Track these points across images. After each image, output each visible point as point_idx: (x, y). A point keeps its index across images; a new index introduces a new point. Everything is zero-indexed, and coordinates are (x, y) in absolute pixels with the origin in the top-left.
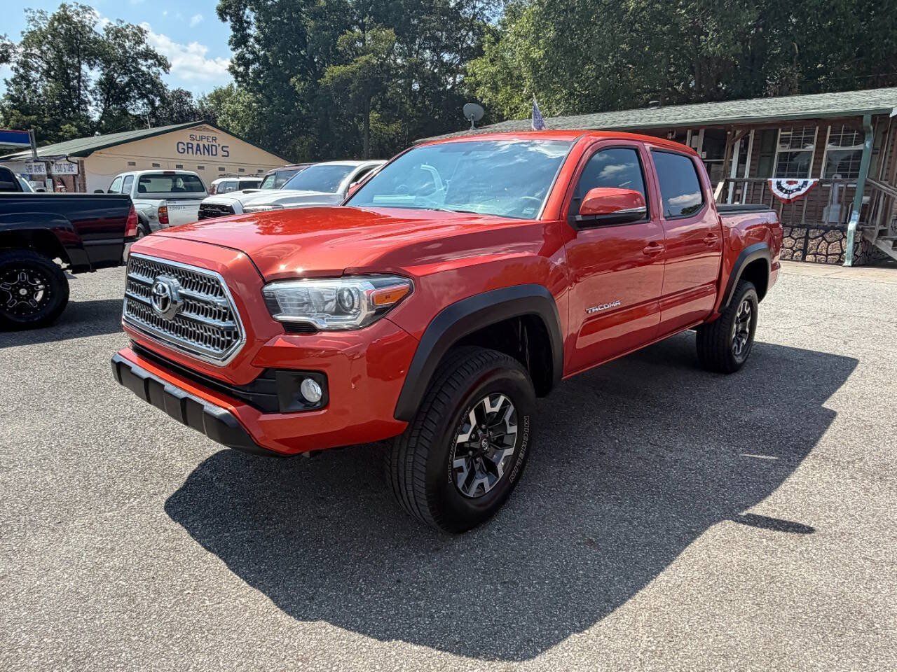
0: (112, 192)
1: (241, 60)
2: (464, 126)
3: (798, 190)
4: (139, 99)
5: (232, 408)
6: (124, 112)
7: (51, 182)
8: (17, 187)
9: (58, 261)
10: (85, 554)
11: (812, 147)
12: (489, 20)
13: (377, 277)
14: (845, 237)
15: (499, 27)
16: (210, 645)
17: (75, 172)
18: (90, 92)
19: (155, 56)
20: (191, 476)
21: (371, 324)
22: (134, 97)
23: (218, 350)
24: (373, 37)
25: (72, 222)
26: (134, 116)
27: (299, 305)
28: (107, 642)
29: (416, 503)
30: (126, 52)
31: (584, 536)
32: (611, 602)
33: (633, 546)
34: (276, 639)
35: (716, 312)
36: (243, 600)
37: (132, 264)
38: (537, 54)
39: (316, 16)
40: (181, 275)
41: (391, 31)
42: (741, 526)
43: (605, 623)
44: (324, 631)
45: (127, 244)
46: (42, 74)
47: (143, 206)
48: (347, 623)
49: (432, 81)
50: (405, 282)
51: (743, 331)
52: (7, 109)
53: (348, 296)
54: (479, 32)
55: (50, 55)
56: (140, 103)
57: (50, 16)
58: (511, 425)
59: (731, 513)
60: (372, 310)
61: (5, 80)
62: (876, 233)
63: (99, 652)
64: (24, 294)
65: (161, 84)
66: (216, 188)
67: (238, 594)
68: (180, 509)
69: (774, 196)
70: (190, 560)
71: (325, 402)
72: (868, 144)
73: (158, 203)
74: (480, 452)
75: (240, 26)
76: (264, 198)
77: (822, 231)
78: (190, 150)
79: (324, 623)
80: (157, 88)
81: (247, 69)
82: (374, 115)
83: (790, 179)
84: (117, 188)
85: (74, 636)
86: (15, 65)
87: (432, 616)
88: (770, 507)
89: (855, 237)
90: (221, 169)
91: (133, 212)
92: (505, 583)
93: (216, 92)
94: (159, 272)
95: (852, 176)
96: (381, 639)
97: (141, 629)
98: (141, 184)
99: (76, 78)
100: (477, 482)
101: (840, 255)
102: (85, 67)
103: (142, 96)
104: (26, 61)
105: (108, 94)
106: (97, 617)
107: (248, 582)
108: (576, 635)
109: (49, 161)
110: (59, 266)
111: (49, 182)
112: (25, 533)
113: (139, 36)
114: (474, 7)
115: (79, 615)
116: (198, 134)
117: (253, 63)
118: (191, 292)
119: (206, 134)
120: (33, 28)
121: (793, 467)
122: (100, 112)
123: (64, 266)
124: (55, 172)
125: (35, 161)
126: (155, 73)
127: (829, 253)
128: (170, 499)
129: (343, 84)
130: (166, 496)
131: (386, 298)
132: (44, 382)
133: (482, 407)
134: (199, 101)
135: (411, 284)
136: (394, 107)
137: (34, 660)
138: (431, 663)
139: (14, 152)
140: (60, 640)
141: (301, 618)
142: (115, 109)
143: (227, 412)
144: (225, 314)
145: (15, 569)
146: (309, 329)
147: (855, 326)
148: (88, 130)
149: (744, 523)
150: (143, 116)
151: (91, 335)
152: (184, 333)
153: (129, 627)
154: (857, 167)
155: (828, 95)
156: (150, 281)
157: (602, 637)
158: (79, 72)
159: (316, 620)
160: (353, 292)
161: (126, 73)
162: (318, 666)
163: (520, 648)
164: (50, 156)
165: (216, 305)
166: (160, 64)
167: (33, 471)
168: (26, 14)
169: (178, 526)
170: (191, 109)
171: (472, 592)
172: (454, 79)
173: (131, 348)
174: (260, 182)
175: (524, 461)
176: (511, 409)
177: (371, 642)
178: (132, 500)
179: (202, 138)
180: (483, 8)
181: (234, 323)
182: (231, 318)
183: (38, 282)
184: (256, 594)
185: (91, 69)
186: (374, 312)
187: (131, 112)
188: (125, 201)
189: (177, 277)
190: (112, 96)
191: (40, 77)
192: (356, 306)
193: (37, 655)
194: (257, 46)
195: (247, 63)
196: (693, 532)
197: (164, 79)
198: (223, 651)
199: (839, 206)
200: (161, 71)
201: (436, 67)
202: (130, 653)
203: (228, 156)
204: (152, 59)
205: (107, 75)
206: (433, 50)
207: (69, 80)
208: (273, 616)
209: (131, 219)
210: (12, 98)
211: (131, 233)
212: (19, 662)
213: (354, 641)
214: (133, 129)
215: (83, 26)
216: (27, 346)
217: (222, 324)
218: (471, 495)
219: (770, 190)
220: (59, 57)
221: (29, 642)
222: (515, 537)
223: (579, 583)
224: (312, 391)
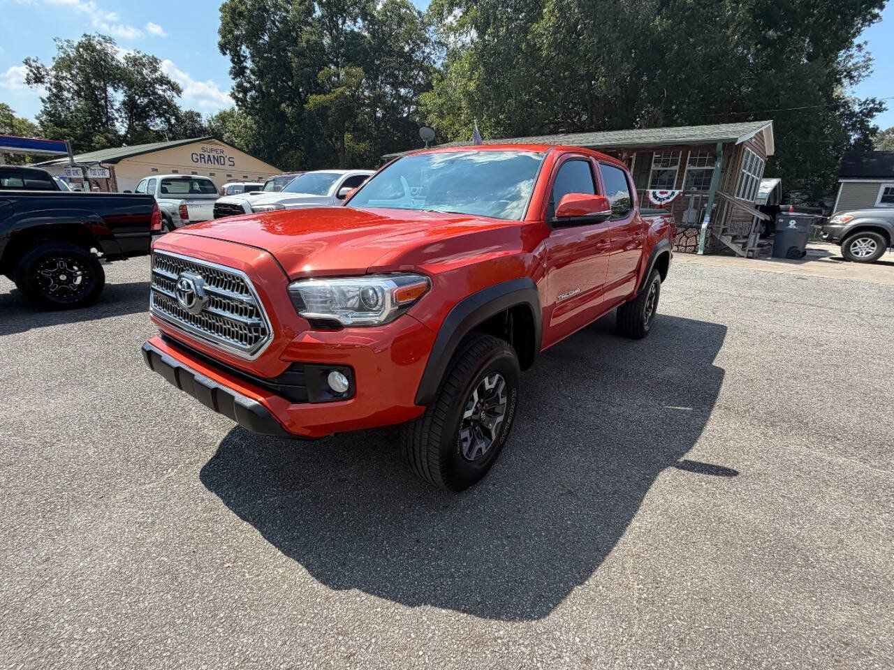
0: (139, 192)
1: (240, 86)
2: (420, 145)
3: (668, 198)
4: (157, 117)
5: (261, 399)
6: (146, 128)
7: (88, 184)
8: (55, 186)
9: (93, 250)
10: (127, 530)
11: (676, 168)
12: (434, 63)
13: (398, 275)
14: (699, 233)
15: (442, 69)
16: (254, 623)
17: (108, 176)
18: (115, 110)
19: (168, 82)
20: (222, 444)
21: (394, 320)
22: (153, 115)
23: (246, 345)
24: (347, 73)
25: (103, 217)
26: (154, 131)
27: (322, 302)
28: (152, 627)
29: (430, 472)
30: (144, 78)
31: (564, 487)
32: (601, 551)
33: (605, 494)
34: (316, 611)
35: (635, 293)
36: (281, 571)
37: (156, 260)
38: (472, 86)
39: (300, 54)
40: (205, 272)
41: (360, 70)
42: (682, 471)
43: (600, 573)
44: (358, 599)
45: (154, 237)
46: (73, 94)
47: (166, 204)
48: (379, 588)
49: (392, 110)
50: (422, 280)
51: (650, 307)
52: (46, 123)
53: (373, 295)
54: (427, 71)
55: (79, 79)
56: (158, 121)
57: (76, 44)
58: (502, 397)
59: (673, 459)
60: (395, 306)
61: (41, 98)
62: (721, 230)
63: (145, 640)
64: (64, 279)
65: (175, 106)
66: (225, 191)
67: (275, 564)
68: (215, 478)
69: (651, 202)
70: (227, 530)
71: (352, 392)
72: (719, 165)
73: (178, 202)
74: (478, 422)
75: (238, 59)
76: (267, 199)
77: (684, 229)
78: (203, 160)
79: (356, 591)
80: (173, 109)
81: (245, 94)
82: (348, 136)
83: (662, 190)
84: (143, 189)
85: (119, 623)
86: (49, 85)
87: (452, 576)
88: (699, 453)
89: (706, 233)
90: (229, 176)
91: (157, 209)
92: (509, 537)
93: (221, 115)
94: (182, 268)
95: (704, 188)
96: (412, 605)
97: (185, 610)
98: (164, 186)
99: (103, 99)
100: (477, 448)
101: (695, 246)
102: (110, 90)
103: (160, 115)
104: (59, 83)
105: (131, 112)
106: (141, 599)
107: (282, 551)
108: (579, 587)
109: (85, 167)
110: (94, 254)
111: (86, 184)
112: (68, 510)
113: (154, 63)
114: (423, 52)
115: (123, 598)
116: (209, 147)
117: (250, 91)
118: (216, 289)
119: (214, 147)
120: (63, 56)
121: (706, 418)
122: (125, 127)
123: (100, 254)
124: (90, 175)
125: (73, 166)
126: (169, 96)
127: (688, 244)
128: (205, 467)
129: (323, 110)
130: (201, 465)
131: (408, 294)
132: (85, 358)
133: (483, 386)
134: (209, 121)
135: (428, 281)
136: (363, 130)
137: (77, 656)
138: (460, 626)
139: (53, 159)
140: (104, 629)
141: (335, 586)
142: (137, 125)
143: (257, 403)
144: (252, 312)
145: (58, 551)
146: (334, 325)
147: (717, 300)
148: (117, 142)
149: (683, 468)
150: (162, 131)
151: (126, 314)
152: (210, 327)
153: (172, 609)
154: (708, 182)
155: (687, 128)
156: (175, 276)
157: (601, 587)
158: (106, 94)
159: (349, 588)
160: (377, 289)
161: (146, 95)
162: (358, 639)
163: (534, 605)
164: (86, 163)
165: (242, 302)
166: (173, 89)
167: (76, 445)
168: (55, 43)
169: (213, 495)
170: (202, 127)
171: (483, 549)
172: (409, 109)
173: (160, 336)
174: (261, 186)
175: (511, 425)
176: (503, 384)
177: (402, 608)
178: (169, 471)
179: (212, 150)
180: (430, 53)
181: (261, 320)
182: (258, 315)
183: (76, 268)
184: (293, 563)
185: (116, 91)
186: (397, 308)
187: (151, 128)
188: (150, 200)
189: (201, 274)
190: (135, 114)
191: (72, 97)
192: (380, 303)
193: (80, 649)
194: (253, 77)
195: (245, 91)
196: (648, 478)
197: (177, 101)
198: (266, 629)
199: (695, 211)
200: (175, 94)
201: (395, 99)
202: (176, 639)
203: (234, 165)
204: (166, 84)
205: (128, 96)
206: (393, 85)
207: (97, 100)
208: (310, 586)
209: (155, 216)
210: (48, 113)
211: (157, 227)
212: (62, 659)
213: (387, 608)
214: (154, 142)
215: (106, 54)
216: (69, 325)
217: (249, 321)
218: (472, 459)
219: (648, 198)
220: (87, 80)
221: (72, 634)
222: (509, 491)
223: (570, 533)
224: (339, 382)
